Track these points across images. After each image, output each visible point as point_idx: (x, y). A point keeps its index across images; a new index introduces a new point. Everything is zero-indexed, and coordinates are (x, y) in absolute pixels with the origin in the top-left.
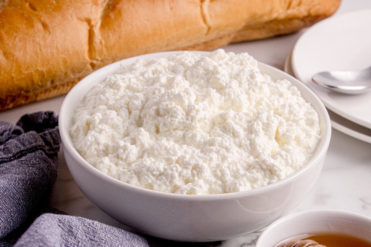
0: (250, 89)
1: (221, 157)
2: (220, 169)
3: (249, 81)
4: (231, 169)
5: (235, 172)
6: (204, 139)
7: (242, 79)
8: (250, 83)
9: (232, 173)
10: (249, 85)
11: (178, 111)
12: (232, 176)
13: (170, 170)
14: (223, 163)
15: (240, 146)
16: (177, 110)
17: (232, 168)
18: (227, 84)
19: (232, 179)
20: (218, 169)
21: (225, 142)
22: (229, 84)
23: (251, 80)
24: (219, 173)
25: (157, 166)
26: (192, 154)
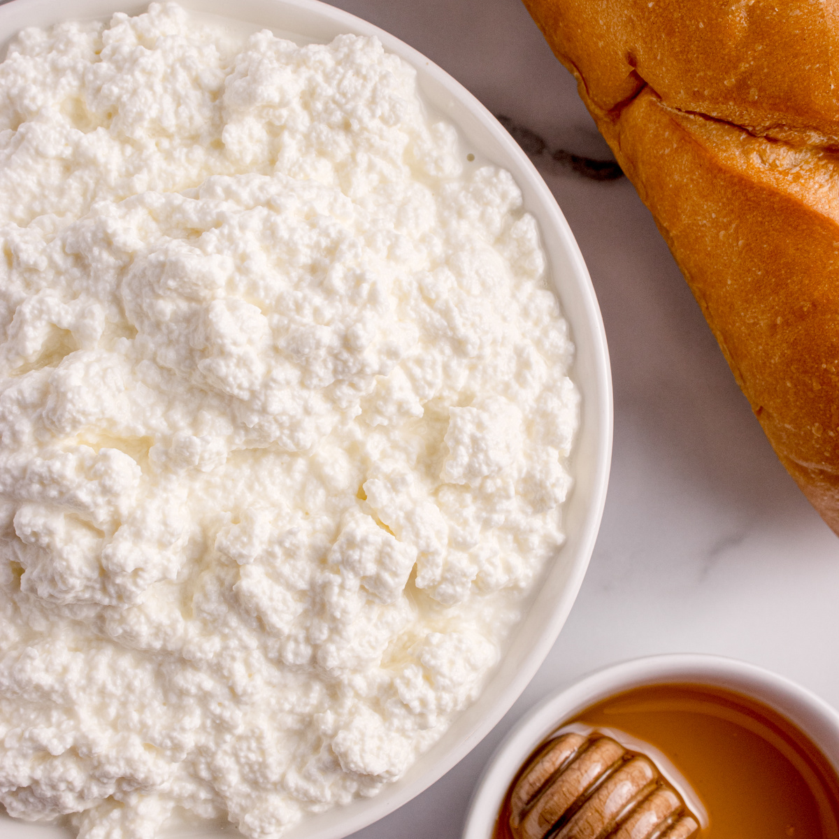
0: (338, 382)
1: (213, 721)
2: (209, 760)
3: (336, 357)
4: (243, 760)
5: (256, 767)
6: (165, 640)
7: (311, 360)
8: (340, 369)
9: (247, 769)
10: (335, 372)
11: (72, 575)
12: (244, 779)
13: (49, 788)
14: (218, 745)
15: (279, 662)
16: (68, 572)
17: (247, 757)
18: (254, 394)
19: (245, 789)
20: (203, 760)
21: (228, 659)
22: (262, 398)
23: (345, 355)
24: (204, 774)
25: (8, 775)
26: (123, 699)
